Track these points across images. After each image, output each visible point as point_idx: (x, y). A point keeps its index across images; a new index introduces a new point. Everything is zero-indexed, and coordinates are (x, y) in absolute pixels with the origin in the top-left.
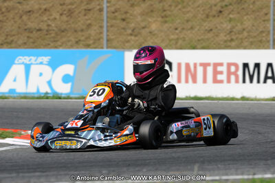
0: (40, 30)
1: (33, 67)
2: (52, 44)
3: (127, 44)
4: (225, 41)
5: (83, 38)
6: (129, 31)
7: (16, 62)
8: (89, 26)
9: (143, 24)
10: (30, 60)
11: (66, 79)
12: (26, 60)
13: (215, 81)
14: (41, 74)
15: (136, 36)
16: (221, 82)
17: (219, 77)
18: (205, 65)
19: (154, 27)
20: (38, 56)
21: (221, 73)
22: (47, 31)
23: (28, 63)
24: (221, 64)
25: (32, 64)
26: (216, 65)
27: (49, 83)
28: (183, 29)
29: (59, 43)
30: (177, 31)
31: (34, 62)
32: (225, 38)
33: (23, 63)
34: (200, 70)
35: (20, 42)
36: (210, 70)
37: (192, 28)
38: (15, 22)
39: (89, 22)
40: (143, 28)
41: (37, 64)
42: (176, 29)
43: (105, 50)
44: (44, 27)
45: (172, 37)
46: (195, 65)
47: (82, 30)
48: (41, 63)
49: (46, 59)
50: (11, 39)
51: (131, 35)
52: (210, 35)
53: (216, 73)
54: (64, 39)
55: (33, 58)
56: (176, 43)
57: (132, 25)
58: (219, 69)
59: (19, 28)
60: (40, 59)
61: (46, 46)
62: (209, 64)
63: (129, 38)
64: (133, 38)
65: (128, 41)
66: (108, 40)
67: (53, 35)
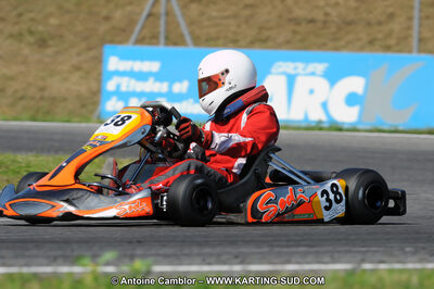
0: (312, 21)
1: (299, 80)
2: (331, 45)
5: (380, 36)
7: (273, 70)
8: (391, 16)
10: (296, 68)
11: (352, 99)
12: (289, 67)
14: (312, 92)
20: (307, 61)
22: (325, 22)
23: (292, 72)
25: (297, 75)
27: (324, 105)
29: (342, 43)
31: (300, 71)
33: (284, 73)
35: (281, 39)
38: (274, 7)
39: (391, 10)
41: (307, 75)
43: (415, 55)
44: (319, 15)
47: (380, 23)
48: (313, 74)
49: (320, 67)
50: (267, 33)
54: (351, 37)
55: (300, 66)
59: (280, 17)
60: (312, 67)
61: (322, 47)
66: (421, 40)
67: (333, 29)
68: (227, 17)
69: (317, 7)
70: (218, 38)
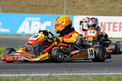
0: (36, 6)
2: (41, 12)
3: (75, 13)
4: (119, 13)
5: (55, 10)
6: (76, 7)
7: (25, 20)
8: (58, 4)
9: (82, 4)
10: (32, 19)
11: (47, 28)
12: (30, 19)
13: (114, 30)
14: (36, 26)
15: (79, 9)
16: (116, 31)
17: (116, 29)
18: (109, 23)
19: (87, 5)
20: (35, 17)
21: (116, 27)
22: (40, 6)
24: (117, 23)
25: (32, 21)
26: (114, 23)
27: (40, 29)
28: (100, 7)
29: (45, 12)
30: (97, 8)
31: (33, 20)
32: (119, 11)
33: (28, 20)
34: (107, 25)
35: (27, 11)
36: (112, 25)
37: (104, 7)
38: (25, 2)
39: (58, 3)
40: (82, 6)
42: (97, 7)
43: (65, 15)
44: (38, 4)
45: (95, 10)
46: (105, 23)
47: (55, 6)
48: (36, 20)
49: (38, 19)
50: (23, 9)
51: (77, 9)
52: (112, 10)
53: (114, 27)
54: (47, 10)
55: (33, 18)
56: (97, 13)
57: (77, 5)
58: (116, 25)
59: (27, 4)
60: (36, 19)
61: (39, 13)
62: (111, 23)
63: (76, 10)
64: (77, 10)
65: (75, 12)
66: (67, 11)
67: (42, 8)
68: (12, 5)
69: (38, 2)
70: (10, 10)
